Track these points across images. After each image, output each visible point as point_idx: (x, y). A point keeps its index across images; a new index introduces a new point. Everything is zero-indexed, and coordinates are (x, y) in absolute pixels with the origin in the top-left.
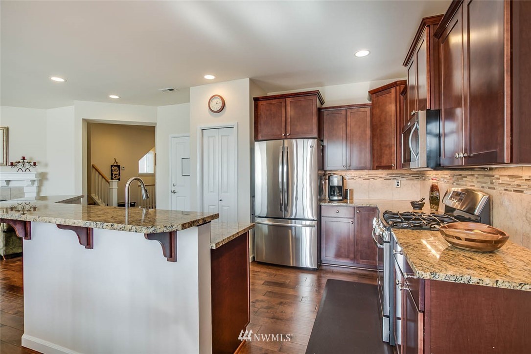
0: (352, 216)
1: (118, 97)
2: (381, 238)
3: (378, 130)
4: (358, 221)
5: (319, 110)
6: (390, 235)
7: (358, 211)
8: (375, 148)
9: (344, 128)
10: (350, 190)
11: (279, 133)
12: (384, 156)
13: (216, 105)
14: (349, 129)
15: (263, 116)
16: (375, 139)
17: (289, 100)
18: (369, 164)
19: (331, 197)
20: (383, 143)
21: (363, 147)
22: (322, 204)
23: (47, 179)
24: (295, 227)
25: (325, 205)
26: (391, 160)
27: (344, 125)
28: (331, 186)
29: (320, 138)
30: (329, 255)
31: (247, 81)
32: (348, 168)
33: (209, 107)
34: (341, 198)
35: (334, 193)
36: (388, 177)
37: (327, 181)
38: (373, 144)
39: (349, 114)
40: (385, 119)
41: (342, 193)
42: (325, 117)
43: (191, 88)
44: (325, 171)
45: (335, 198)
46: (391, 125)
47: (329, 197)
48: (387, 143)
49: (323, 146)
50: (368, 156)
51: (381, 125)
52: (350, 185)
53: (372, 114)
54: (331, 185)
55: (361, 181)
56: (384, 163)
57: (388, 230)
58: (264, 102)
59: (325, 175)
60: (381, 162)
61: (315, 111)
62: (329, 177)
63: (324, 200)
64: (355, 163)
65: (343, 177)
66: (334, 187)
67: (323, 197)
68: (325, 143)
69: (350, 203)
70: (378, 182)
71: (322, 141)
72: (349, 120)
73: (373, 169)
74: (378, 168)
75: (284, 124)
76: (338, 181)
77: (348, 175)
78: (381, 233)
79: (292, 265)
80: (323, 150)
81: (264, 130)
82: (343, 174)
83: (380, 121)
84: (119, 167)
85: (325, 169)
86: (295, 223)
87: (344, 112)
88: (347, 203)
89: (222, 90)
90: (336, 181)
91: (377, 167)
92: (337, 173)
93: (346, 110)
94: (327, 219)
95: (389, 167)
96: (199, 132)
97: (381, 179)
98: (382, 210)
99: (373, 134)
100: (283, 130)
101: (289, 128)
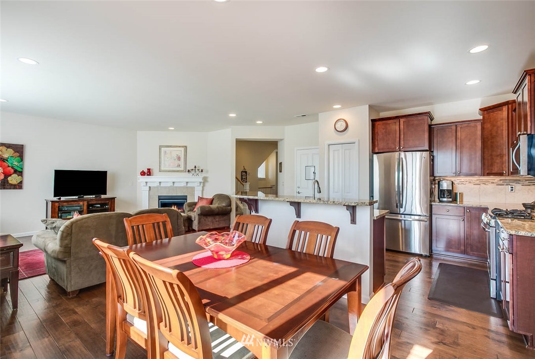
0: (462, 214)
1: (261, 122)
2: (488, 224)
3: (489, 142)
4: (468, 219)
5: (430, 126)
6: (496, 221)
7: (468, 211)
8: (486, 157)
9: (454, 141)
10: (460, 193)
11: (393, 147)
12: (496, 164)
13: (341, 126)
14: (459, 141)
15: (380, 133)
16: (486, 150)
17: (402, 120)
18: (479, 171)
19: (441, 199)
20: (494, 153)
21: (473, 156)
22: (433, 203)
23: (207, 181)
24: (405, 220)
25: (436, 205)
26: (503, 168)
27: (454, 138)
28: (441, 190)
29: (430, 150)
30: (440, 247)
31: (366, 108)
32: (458, 174)
33: (335, 128)
34: (451, 200)
35: (444, 195)
36: (501, 182)
37: (437, 186)
38: (483, 154)
39: (459, 128)
40: (497, 132)
41: (452, 195)
42: (435, 132)
43: (320, 114)
44: (435, 177)
45: (445, 199)
46: (503, 138)
47: (439, 199)
48: (499, 153)
49: (433, 157)
50: (479, 164)
51: (493, 138)
52: (459, 189)
53: (483, 129)
54: (441, 188)
55: (471, 186)
56: (495, 170)
57: (494, 218)
58: (381, 123)
59: (434, 180)
60: (492, 170)
61: (426, 128)
62: (439, 182)
63: (434, 201)
64: (465, 169)
65: (452, 182)
66: (444, 190)
67: (433, 199)
68: (435, 154)
69: (460, 203)
70: (490, 187)
71: (433, 152)
72: (459, 134)
73: (484, 175)
74: (489, 174)
75: (398, 139)
76: (447, 185)
77: (457, 180)
78: (488, 221)
79: (401, 250)
80: (433, 160)
81: (381, 145)
82: (453, 179)
83: (491, 134)
84: (246, 172)
85: (435, 175)
86: (405, 217)
87: (454, 128)
88: (457, 203)
89: (346, 115)
90: (445, 186)
91: (487, 173)
92: (447, 179)
93: (456, 125)
94: (438, 216)
95: (501, 174)
96: (326, 147)
97: (493, 184)
98: (491, 208)
99: (484, 145)
100: (397, 144)
101: (402, 142)
